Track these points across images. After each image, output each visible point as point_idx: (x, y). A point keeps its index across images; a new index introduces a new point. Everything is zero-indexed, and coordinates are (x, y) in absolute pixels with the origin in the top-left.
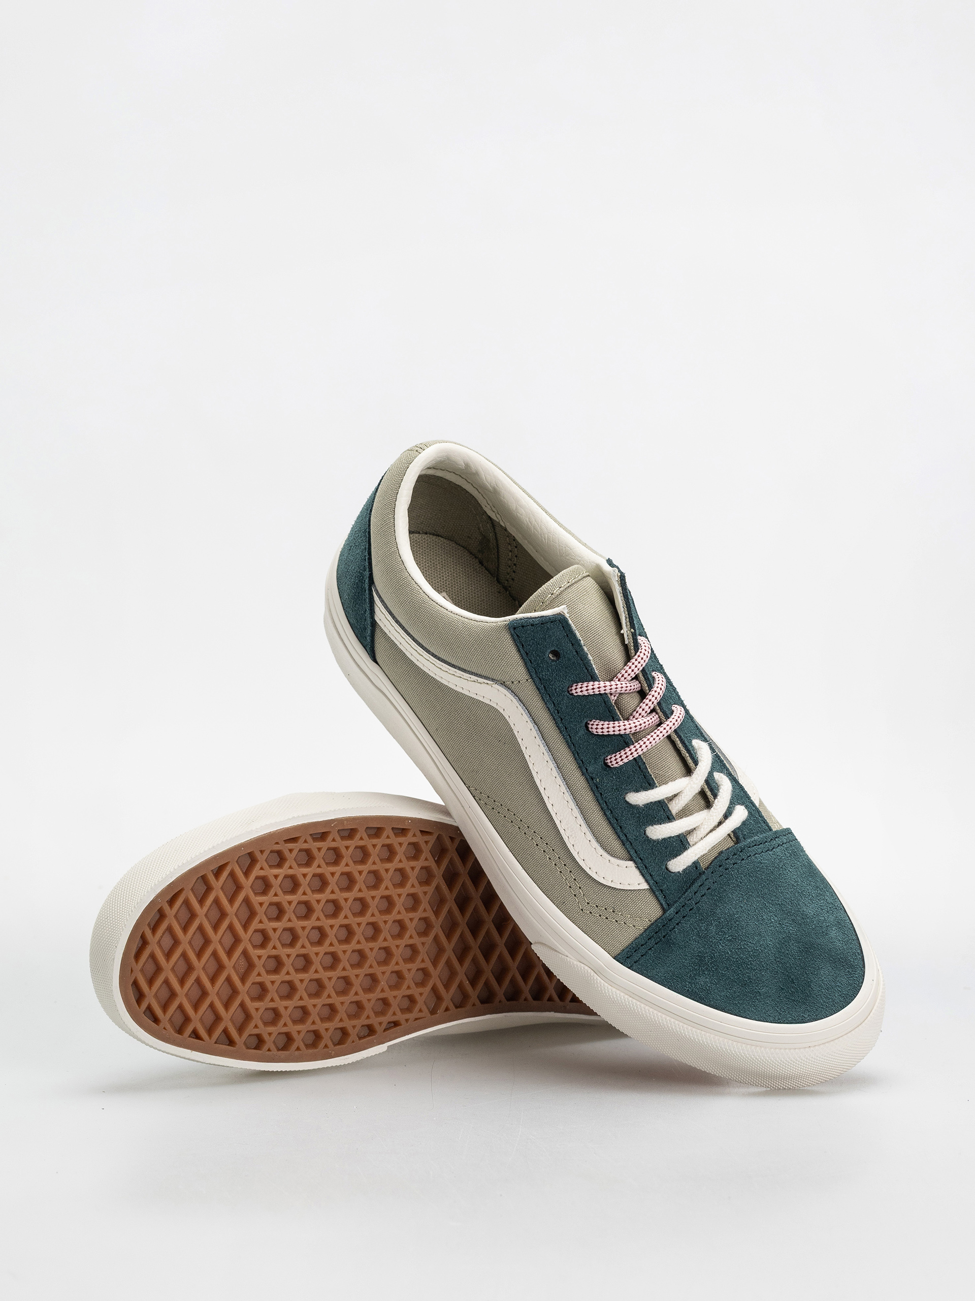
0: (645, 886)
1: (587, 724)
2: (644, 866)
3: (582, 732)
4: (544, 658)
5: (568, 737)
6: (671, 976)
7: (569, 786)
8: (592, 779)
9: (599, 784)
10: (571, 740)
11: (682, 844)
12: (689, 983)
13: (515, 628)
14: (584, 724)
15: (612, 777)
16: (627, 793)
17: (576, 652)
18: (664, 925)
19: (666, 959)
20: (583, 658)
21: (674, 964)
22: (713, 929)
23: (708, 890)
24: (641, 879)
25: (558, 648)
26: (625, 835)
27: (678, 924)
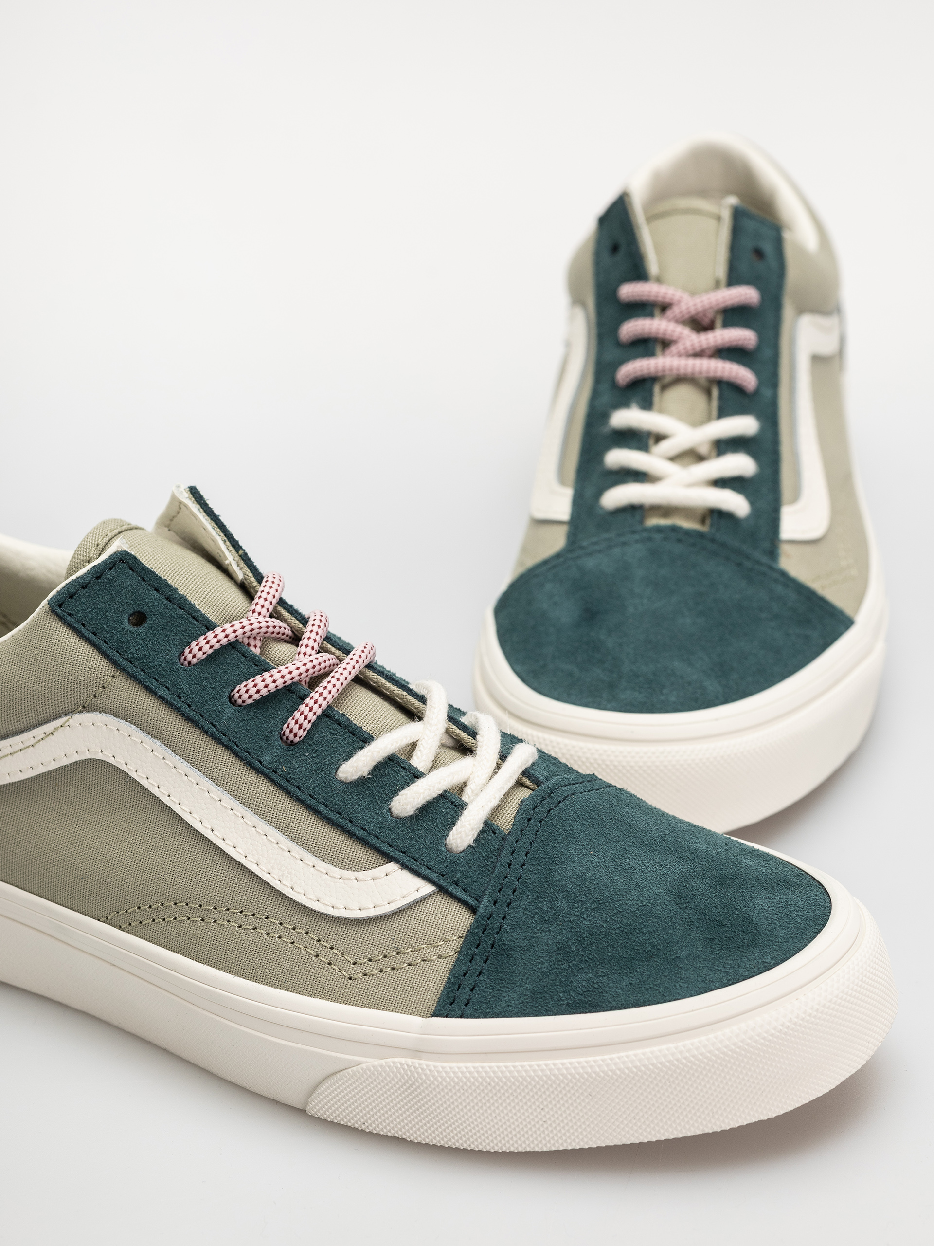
0: (429, 888)
1: (230, 698)
2: (412, 860)
3: (229, 710)
4: (123, 629)
5: (211, 726)
6: (532, 997)
7: (246, 803)
8: (276, 772)
9: (289, 774)
10: (217, 730)
11: (455, 805)
12: (564, 992)
13: (60, 606)
14: (226, 699)
15: (304, 755)
16: (338, 768)
17: (167, 599)
18: (485, 930)
19: (512, 976)
20: (183, 604)
21: (528, 978)
22: (562, 904)
23: (526, 855)
24: (418, 882)
25: (139, 605)
26: (362, 829)
27: (504, 918)
